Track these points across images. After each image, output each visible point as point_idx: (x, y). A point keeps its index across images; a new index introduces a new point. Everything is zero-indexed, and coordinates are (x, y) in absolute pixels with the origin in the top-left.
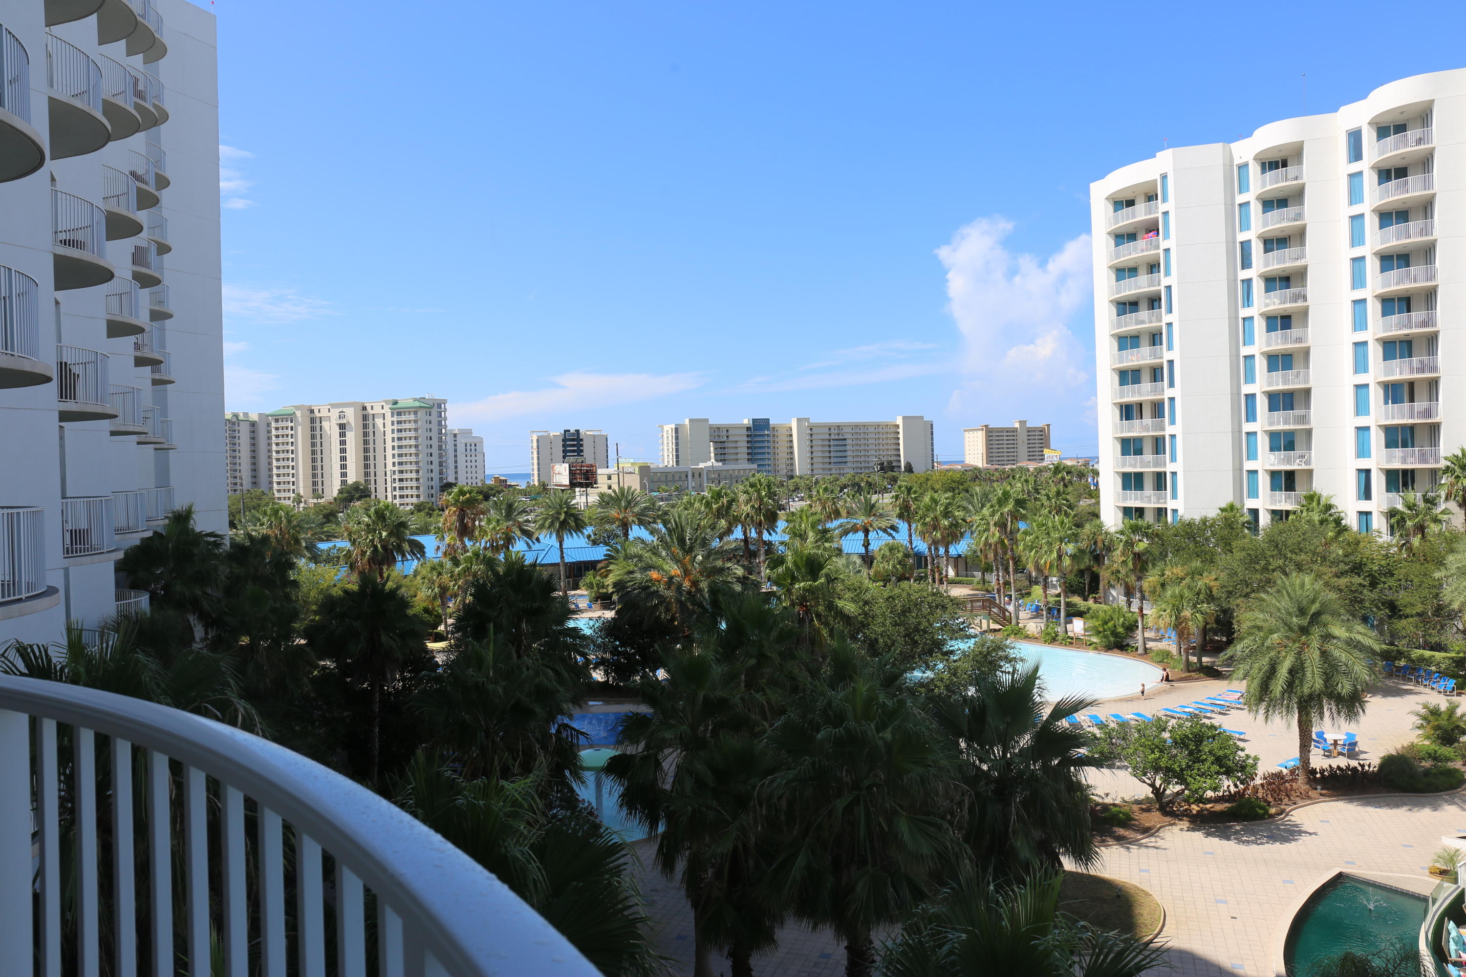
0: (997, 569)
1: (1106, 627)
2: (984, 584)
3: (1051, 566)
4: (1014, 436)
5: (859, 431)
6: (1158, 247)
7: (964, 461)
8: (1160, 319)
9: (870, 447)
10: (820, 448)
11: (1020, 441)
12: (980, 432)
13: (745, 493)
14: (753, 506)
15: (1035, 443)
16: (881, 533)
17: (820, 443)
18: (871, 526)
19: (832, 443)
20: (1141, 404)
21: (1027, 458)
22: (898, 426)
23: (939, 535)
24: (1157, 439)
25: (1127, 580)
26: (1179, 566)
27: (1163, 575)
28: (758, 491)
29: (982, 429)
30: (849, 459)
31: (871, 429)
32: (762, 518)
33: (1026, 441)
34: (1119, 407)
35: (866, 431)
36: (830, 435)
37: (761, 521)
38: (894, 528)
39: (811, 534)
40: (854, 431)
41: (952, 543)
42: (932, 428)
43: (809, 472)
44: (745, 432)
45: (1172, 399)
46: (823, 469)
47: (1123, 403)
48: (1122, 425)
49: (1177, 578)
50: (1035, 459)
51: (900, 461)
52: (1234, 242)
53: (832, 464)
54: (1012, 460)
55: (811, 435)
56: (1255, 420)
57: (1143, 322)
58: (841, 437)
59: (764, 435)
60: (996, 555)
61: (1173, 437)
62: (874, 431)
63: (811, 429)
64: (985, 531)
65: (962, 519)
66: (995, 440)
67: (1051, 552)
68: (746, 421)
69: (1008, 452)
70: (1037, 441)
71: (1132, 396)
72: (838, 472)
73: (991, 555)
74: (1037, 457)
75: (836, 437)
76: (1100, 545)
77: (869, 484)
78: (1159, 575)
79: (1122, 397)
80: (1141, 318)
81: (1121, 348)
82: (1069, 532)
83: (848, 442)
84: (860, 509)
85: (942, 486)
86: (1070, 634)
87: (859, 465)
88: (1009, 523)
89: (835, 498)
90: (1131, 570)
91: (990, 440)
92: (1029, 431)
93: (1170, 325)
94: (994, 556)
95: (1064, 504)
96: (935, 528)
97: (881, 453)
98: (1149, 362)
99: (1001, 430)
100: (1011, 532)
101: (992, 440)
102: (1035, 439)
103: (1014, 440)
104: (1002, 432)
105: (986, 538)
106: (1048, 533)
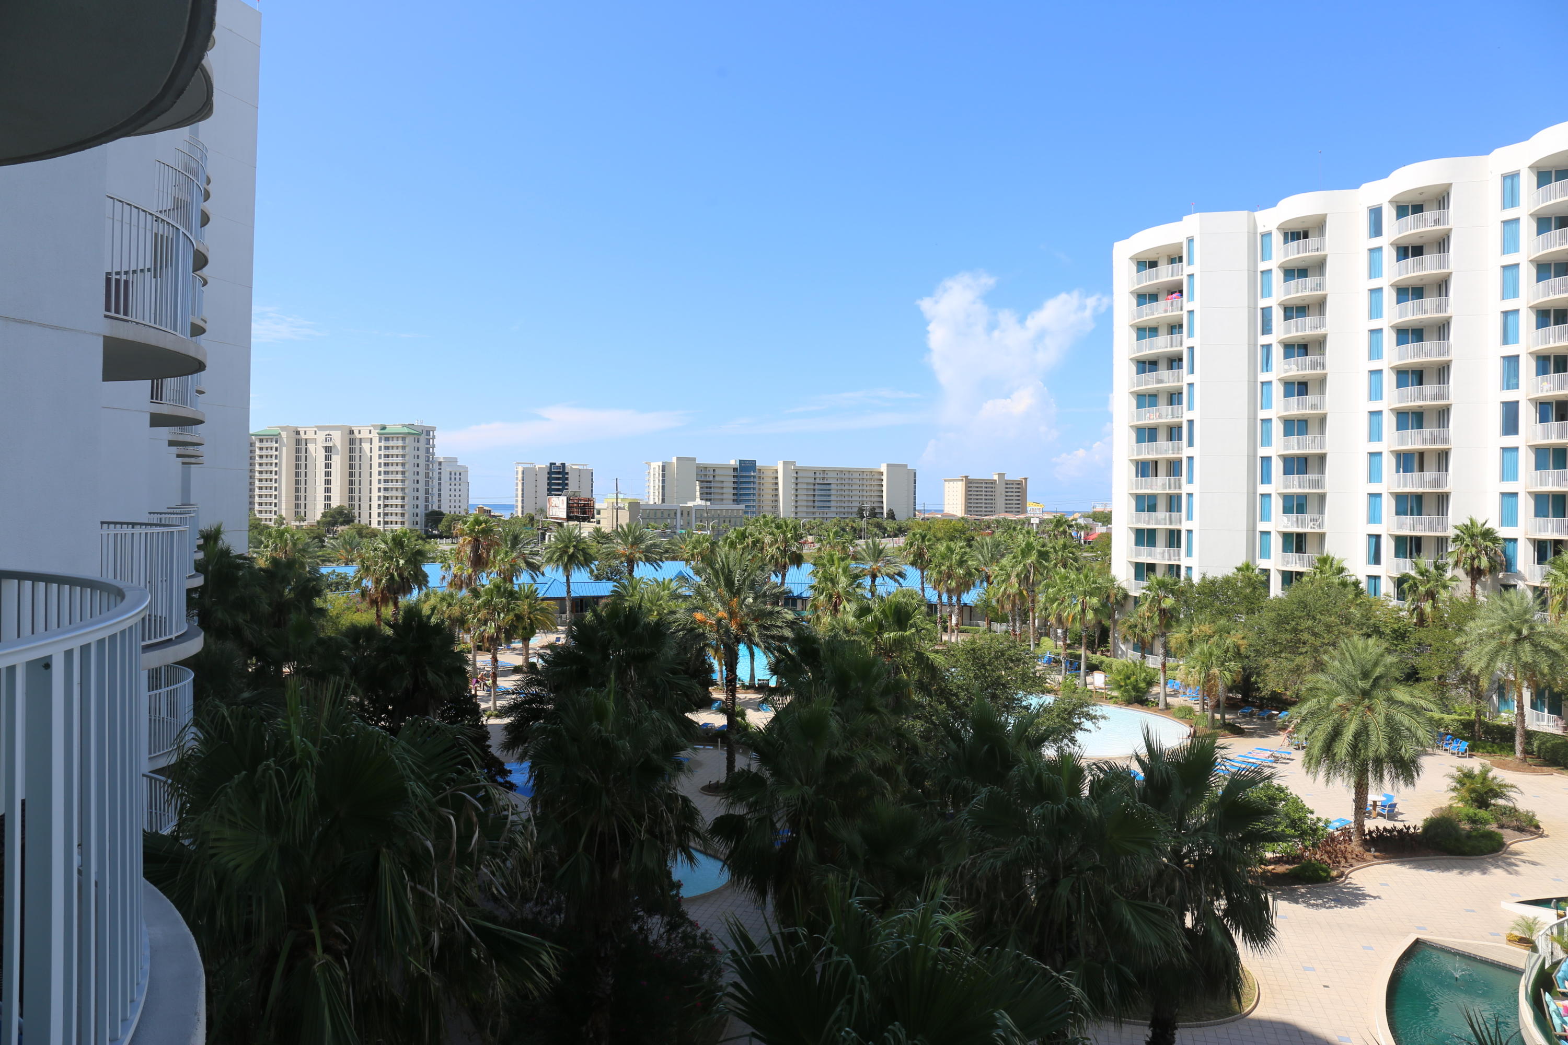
0: (1014, 620)
1: (1128, 681)
2: (990, 634)
3: (1074, 618)
4: (992, 488)
5: (843, 476)
6: (1181, 309)
7: (942, 511)
8: (1180, 379)
9: (854, 493)
10: (805, 492)
11: (998, 494)
12: (960, 483)
14: (778, 548)
15: (1013, 496)
16: (887, 579)
17: (805, 486)
18: (880, 572)
19: (817, 487)
20: (1156, 462)
21: (1003, 510)
22: (882, 473)
23: (954, 584)
24: (1170, 496)
25: (1143, 635)
26: (1207, 623)
27: (1191, 632)
28: (784, 533)
29: (962, 480)
30: (833, 504)
31: (856, 475)
32: (787, 559)
33: (1004, 494)
34: (1135, 463)
35: (851, 477)
36: (815, 479)
37: (786, 563)
38: (901, 574)
40: (838, 476)
41: (964, 593)
42: (915, 477)
43: (793, 515)
44: (732, 473)
45: (1190, 459)
46: (807, 513)
47: (1139, 460)
48: (1137, 481)
49: (1206, 636)
50: (1012, 512)
51: (882, 508)
52: (1256, 308)
53: (816, 508)
54: (989, 512)
55: (797, 478)
56: (1269, 482)
57: (1162, 382)
58: (826, 482)
59: (750, 477)
60: (1014, 605)
61: (1190, 495)
62: (859, 477)
63: (797, 473)
64: (1003, 581)
65: (975, 569)
66: (974, 491)
67: (1076, 605)
68: (732, 462)
69: (986, 503)
70: (1014, 494)
71: (1149, 453)
72: (821, 515)
73: (1008, 606)
74: (1014, 510)
75: (821, 482)
76: (1112, 599)
77: (854, 530)
78: (1187, 632)
79: (1138, 454)
80: (1160, 377)
81: (1139, 406)
82: (1094, 586)
83: (833, 487)
84: (869, 555)
85: (942, 534)
86: (1089, 687)
87: (842, 510)
88: (1032, 574)
90: (1157, 626)
91: (969, 491)
92: (1007, 484)
93: (1191, 385)
94: (1012, 606)
95: (1070, 558)
96: (950, 577)
97: (865, 499)
98: (1168, 420)
99: (980, 482)
100: (1033, 584)
101: (971, 491)
102: (1012, 492)
103: (992, 492)
105: (1005, 589)
106: (1072, 586)
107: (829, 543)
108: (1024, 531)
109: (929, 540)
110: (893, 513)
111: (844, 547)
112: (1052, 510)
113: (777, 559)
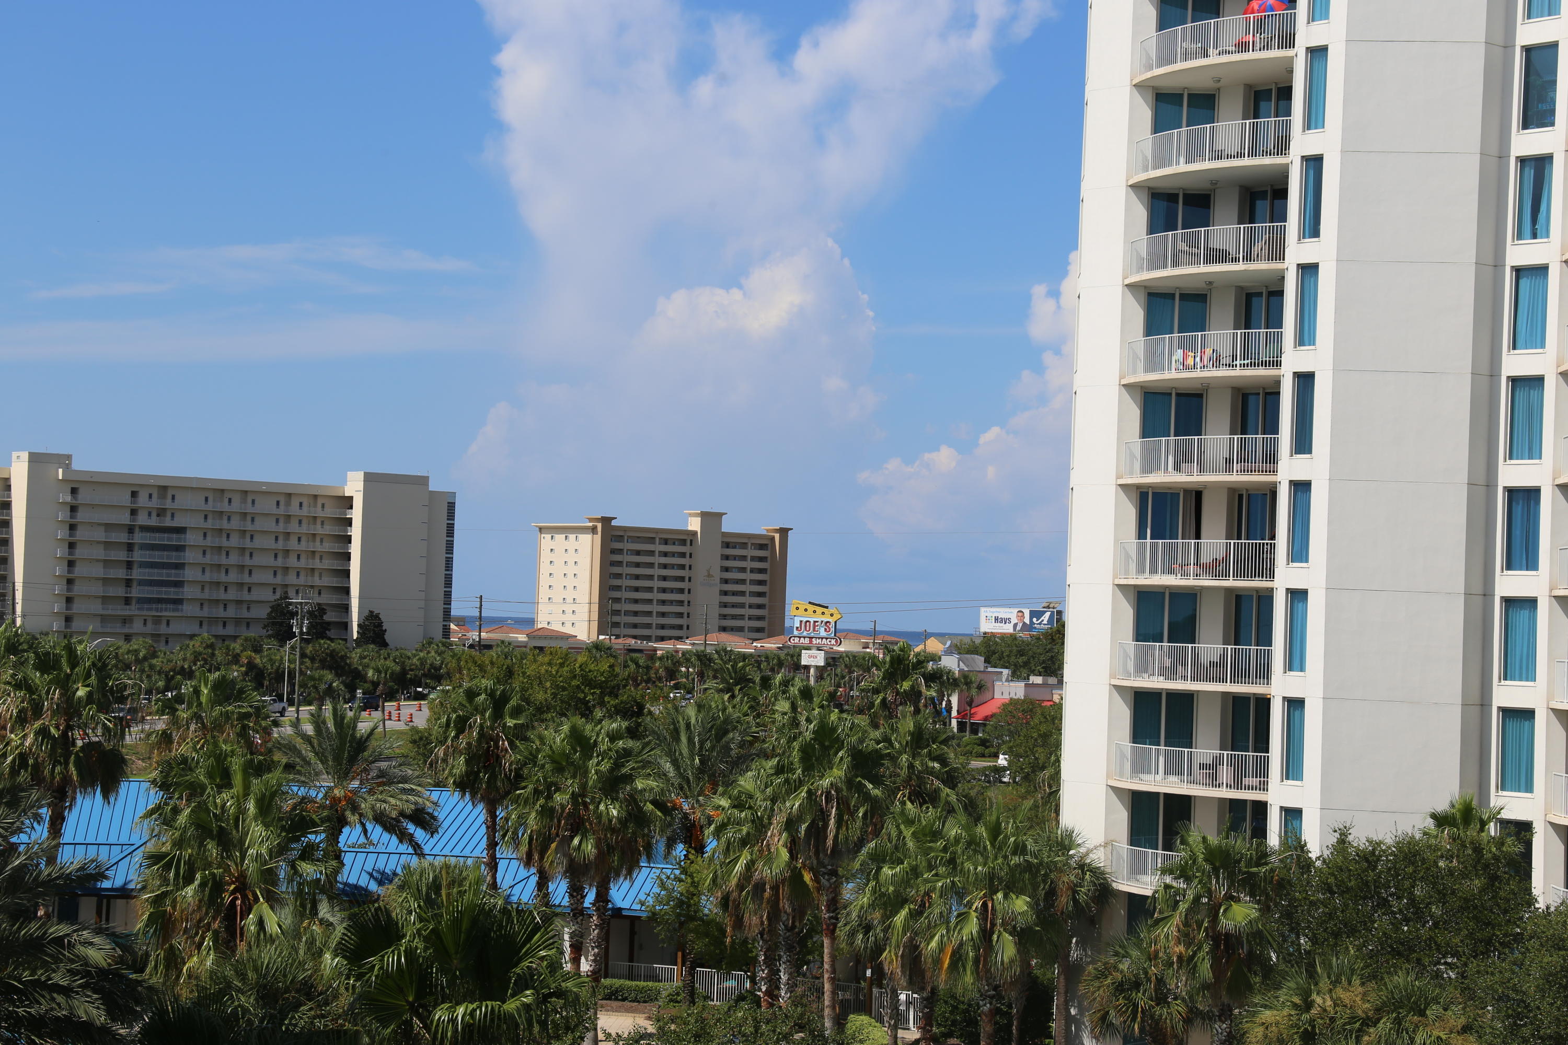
0: (771, 962)
3: (958, 957)
4: (683, 554)
5: (225, 507)
6: (1288, 41)
7: (531, 622)
8: (1277, 252)
9: (258, 560)
10: (99, 553)
11: (699, 573)
12: (586, 538)
13: (18, 686)
14: (43, 732)
15: (743, 582)
16: (376, 832)
17: (100, 535)
18: (355, 808)
19: (138, 538)
20: (1199, 495)
21: (715, 622)
22: (348, 502)
23: (589, 848)
24: (1238, 598)
25: (1158, 1011)
26: (1356, 981)
27: (1308, 1006)
28: (65, 684)
29: (594, 530)
30: (188, 592)
31: (266, 505)
32: (72, 768)
33: (717, 574)
34: (1135, 496)
35: (250, 509)
36: (134, 512)
37: (66, 779)
38: (421, 818)
39: (257, 830)
40: (210, 506)
41: (618, 875)
42: (451, 514)
43: (59, 625)
45: (1301, 488)
46: (104, 618)
47: (1149, 486)
48: (1141, 550)
49: (1353, 1019)
50: (740, 629)
51: (346, 608)
52: (1508, 46)
53: (134, 606)
54: (673, 627)
55: (73, 509)
56: (1531, 563)
57: (1221, 256)
58: (168, 522)
60: (775, 914)
61: (1298, 596)
62: (274, 510)
63: (74, 491)
64: (744, 842)
65: (655, 803)
66: (629, 564)
67: (963, 917)
69: (664, 602)
70: (748, 576)
71: (1177, 468)
72: (150, 628)
73: (755, 919)
74: (747, 623)
75: (154, 521)
76: (1063, 901)
77: (257, 675)
78: (1295, 1006)
79: (1148, 468)
80: (1217, 243)
81: (1153, 327)
82: (1015, 860)
83: (191, 538)
84: (320, 755)
87: (221, 613)
88: (832, 823)
89: (247, 716)
90: (1205, 986)
91: (613, 564)
92: (727, 545)
93: (1309, 270)
94: (769, 919)
95: (931, 772)
96: (577, 825)
97: (291, 579)
98: (1237, 372)
99: (647, 536)
100: (836, 852)
101: (620, 564)
102: (743, 570)
103: (682, 567)
104: (651, 540)
105: (750, 866)
106: (952, 862)
107: (197, 717)
108: (794, 691)
109: (516, 712)
110: (380, 625)
111: (245, 728)
112: (869, 626)
113: (37, 767)
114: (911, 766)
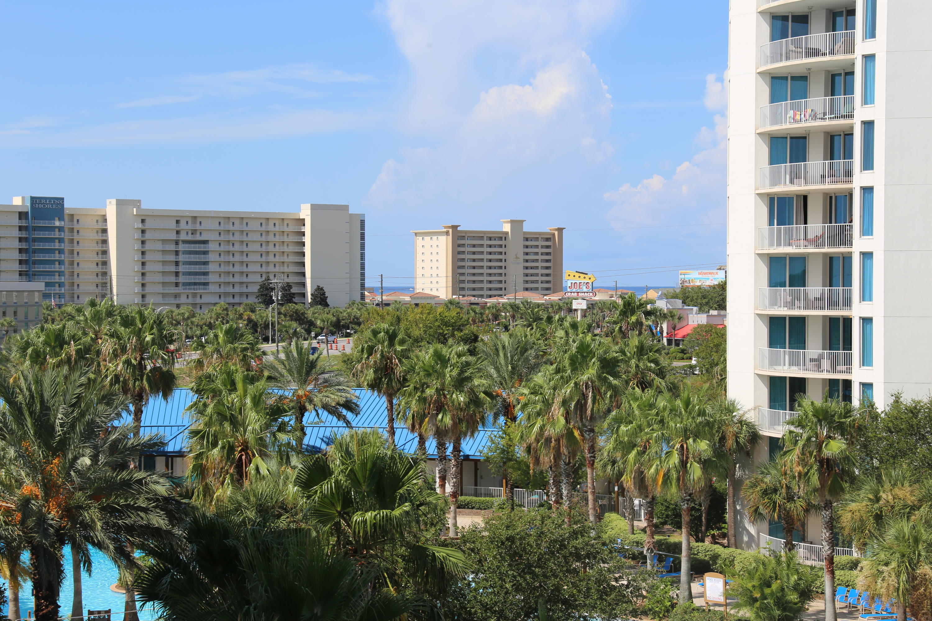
0: (557, 483)
1: (767, 591)
2: (513, 509)
3: (667, 478)
4: (501, 246)
5: (231, 228)
8: (850, 48)
9: (251, 258)
10: (159, 257)
11: (511, 257)
12: (443, 238)
14: (128, 362)
15: (537, 261)
16: (324, 414)
17: (159, 246)
18: (311, 401)
19: (181, 247)
20: (805, 198)
21: (522, 285)
22: (302, 222)
24: (831, 259)
25: (788, 505)
26: (907, 484)
27: (878, 499)
28: (139, 333)
29: (447, 233)
30: (212, 278)
31: (254, 225)
32: (145, 382)
33: (522, 257)
34: (767, 200)
35: (245, 228)
36: (178, 232)
37: (142, 389)
38: (350, 406)
39: (252, 415)
40: (222, 227)
41: (465, 435)
42: (363, 227)
43: (138, 300)
44: (16, 221)
45: (868, 191)
46: (164, 295)
47: (775, 194)
48: (771, 233)
49: (905, 506)
50: (536, 289)
53: (181, 287)
54: (496, 289)
55: (143, 232)
57: (815, 53)
58: (198, 238)
59: (53, 229)
60: (558, 455)
61: (867, 256)
62: (260, 229)
63: (143, 221)
64: (539, 414)
65: (486, 393)
66: (469, 253)
67: (669, 454)
68: (17, 201)
69: (490, 275)
70: (540, 257)
71: (792, 182)
72: (190, 300)
73: (547, 459)
74: (540, 285)
75: (190, 237)
76: (730, 443)
77: (253, 326)
78: (870, 500)
79: (773, 183)
80: (813, 45)
81: (774, 98)
82: (700, 419)
83: (212, 247)
84: (290, 371)
85: (425, 332)
86: (698, 602)
87: (230, 289)
88: (590, 401)
89: (246, 349)
90: (815, 490)
91: (459, 253)
92: (527, 239)
93: (869, 58)
94: (555, 459)
95: (650, 370)
96: (440, 407)
97: (271, 268)
98: (827, 123)
99: (480, 236)
100: (593, 418)
101: (463, 252)
102: (537, 254)
103: (501, 253)
104: (482, 238)
105: (542, 428)
106: (662, 421)
107: (218, 351)
108: (567, 324)
109: (402, 342)
110: (324, 294)
111: (244, 356)
112: (613, 285)
113: (125, 382)
114: (637, 366)
